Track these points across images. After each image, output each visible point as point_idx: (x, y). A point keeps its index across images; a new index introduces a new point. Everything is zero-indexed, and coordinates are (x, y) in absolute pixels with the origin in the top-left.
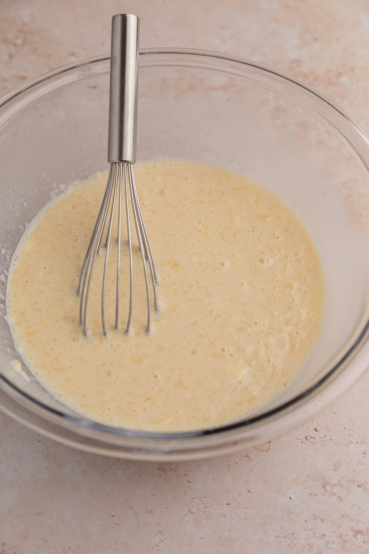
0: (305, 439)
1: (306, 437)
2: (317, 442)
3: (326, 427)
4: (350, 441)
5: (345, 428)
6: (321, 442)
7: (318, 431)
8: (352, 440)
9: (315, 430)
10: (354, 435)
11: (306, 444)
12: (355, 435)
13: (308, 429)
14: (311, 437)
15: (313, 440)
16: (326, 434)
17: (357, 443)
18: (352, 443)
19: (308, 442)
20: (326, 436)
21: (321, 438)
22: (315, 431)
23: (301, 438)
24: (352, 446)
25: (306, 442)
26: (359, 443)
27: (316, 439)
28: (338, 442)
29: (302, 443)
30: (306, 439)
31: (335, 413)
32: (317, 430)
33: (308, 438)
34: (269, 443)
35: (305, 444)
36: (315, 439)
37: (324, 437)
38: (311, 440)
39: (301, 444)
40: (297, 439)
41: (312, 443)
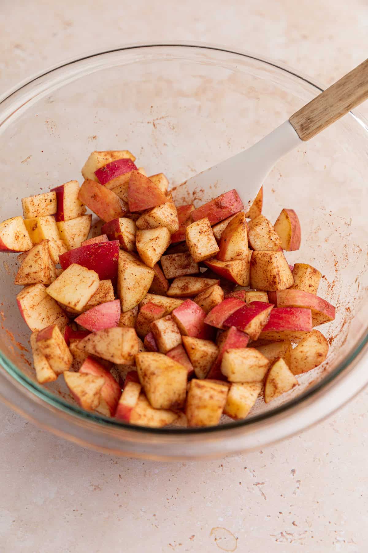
0: (280, 535)
1: (282, 533)
2: (295, 540)
3: (306, 520)
4: (336, 539)
5: (330, 522)
6: (300, 539)
7: (297, 525)
8: (339, 538)
9: (293, 523)
10: (340, 531)
11: (281, 541)
12: (342, 531)
13: (284, 522)
14: (289, 533)
15: (291, 537)
16: (306, 529)
17: (344, 541)
18: (338, 541)
19: (285, 540)
20: (306, 531)
21: (300, 535)
22: (293, 525)
23: (275, 534)
24: (338, 545)
25: (281, 539)
26: (346, 541)
27: (293, 535)
28: (321, 540)
29: (276, 540)
30: (282, 535)
31: (318, 502)
32: (296, 523)
33: (284, 534)
34: (236, 540)
35: (280, 543)
36: (293, 536)
37: (304, 533)
38: (288, 536)
39: (276, 542)
40: (270, 535)
41: (289, 540)
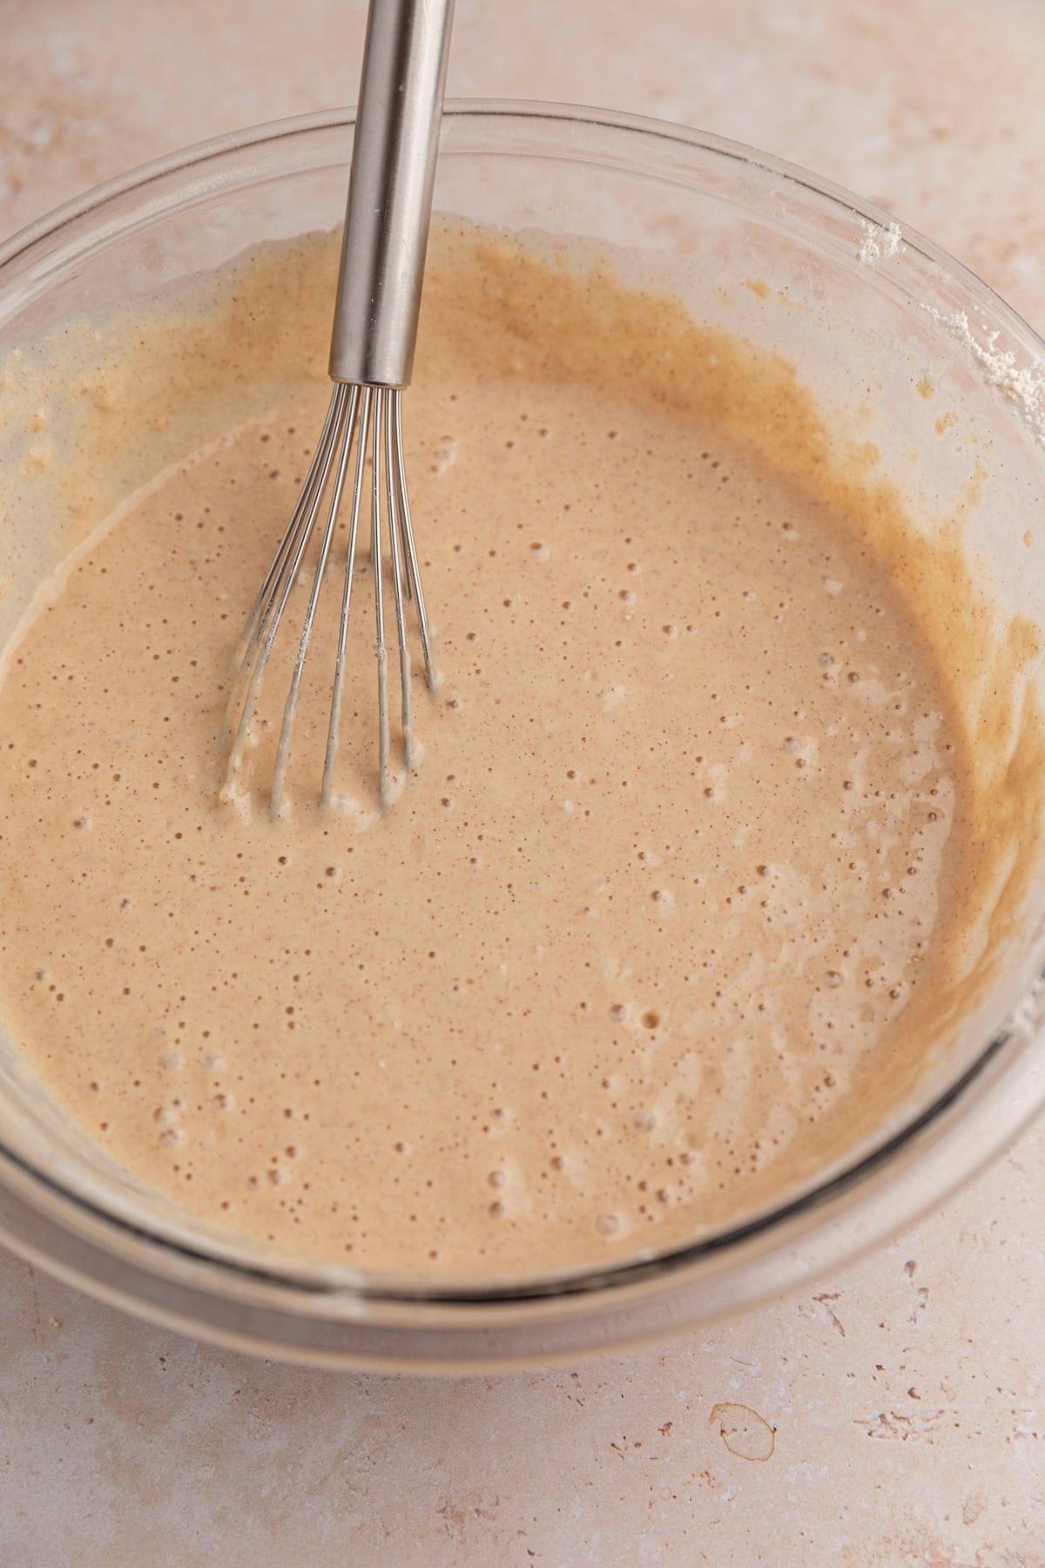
0: (879, 1421)
1: (882, 1416)
2: (914, 1432)
3: (942, 1384)
4: (1015, 1430)
5: (1000, 1390)
6: (926, 1431)
7: (919, 1398)
8: (1021, 1428)
9: (911, 1393)
10: (1025, 1411)
11: (881, 1437)
12: (1030, 1411)
13: (888, 1389)
14: (899, 1416)
15: (905, 1425)
16: (942, 1407)
17: (1035, 1435)
18: (1019, 1435)
19: (890, 1433)
20: (942, 1412)
21: (928, 1420)
22: (909, 1396)
23: (867, 1417)
24: (1019, 1445)
25: (882, 1431)
26: (1040, 1436)
27: (911, 1421)
28: (979, 1433)
29: (870, 1434)
30: (882, 1422)
31: (970, 1341)
32: (916, 1392)
33: (889, 1418)
34: (771, 1434)
35: (878, 1439)
36: (909, 1423)
37: (937, 1417)
38: (898, 1424)
39: (868, 1436)
40: (855, 1421)
41: (901, 1433)
